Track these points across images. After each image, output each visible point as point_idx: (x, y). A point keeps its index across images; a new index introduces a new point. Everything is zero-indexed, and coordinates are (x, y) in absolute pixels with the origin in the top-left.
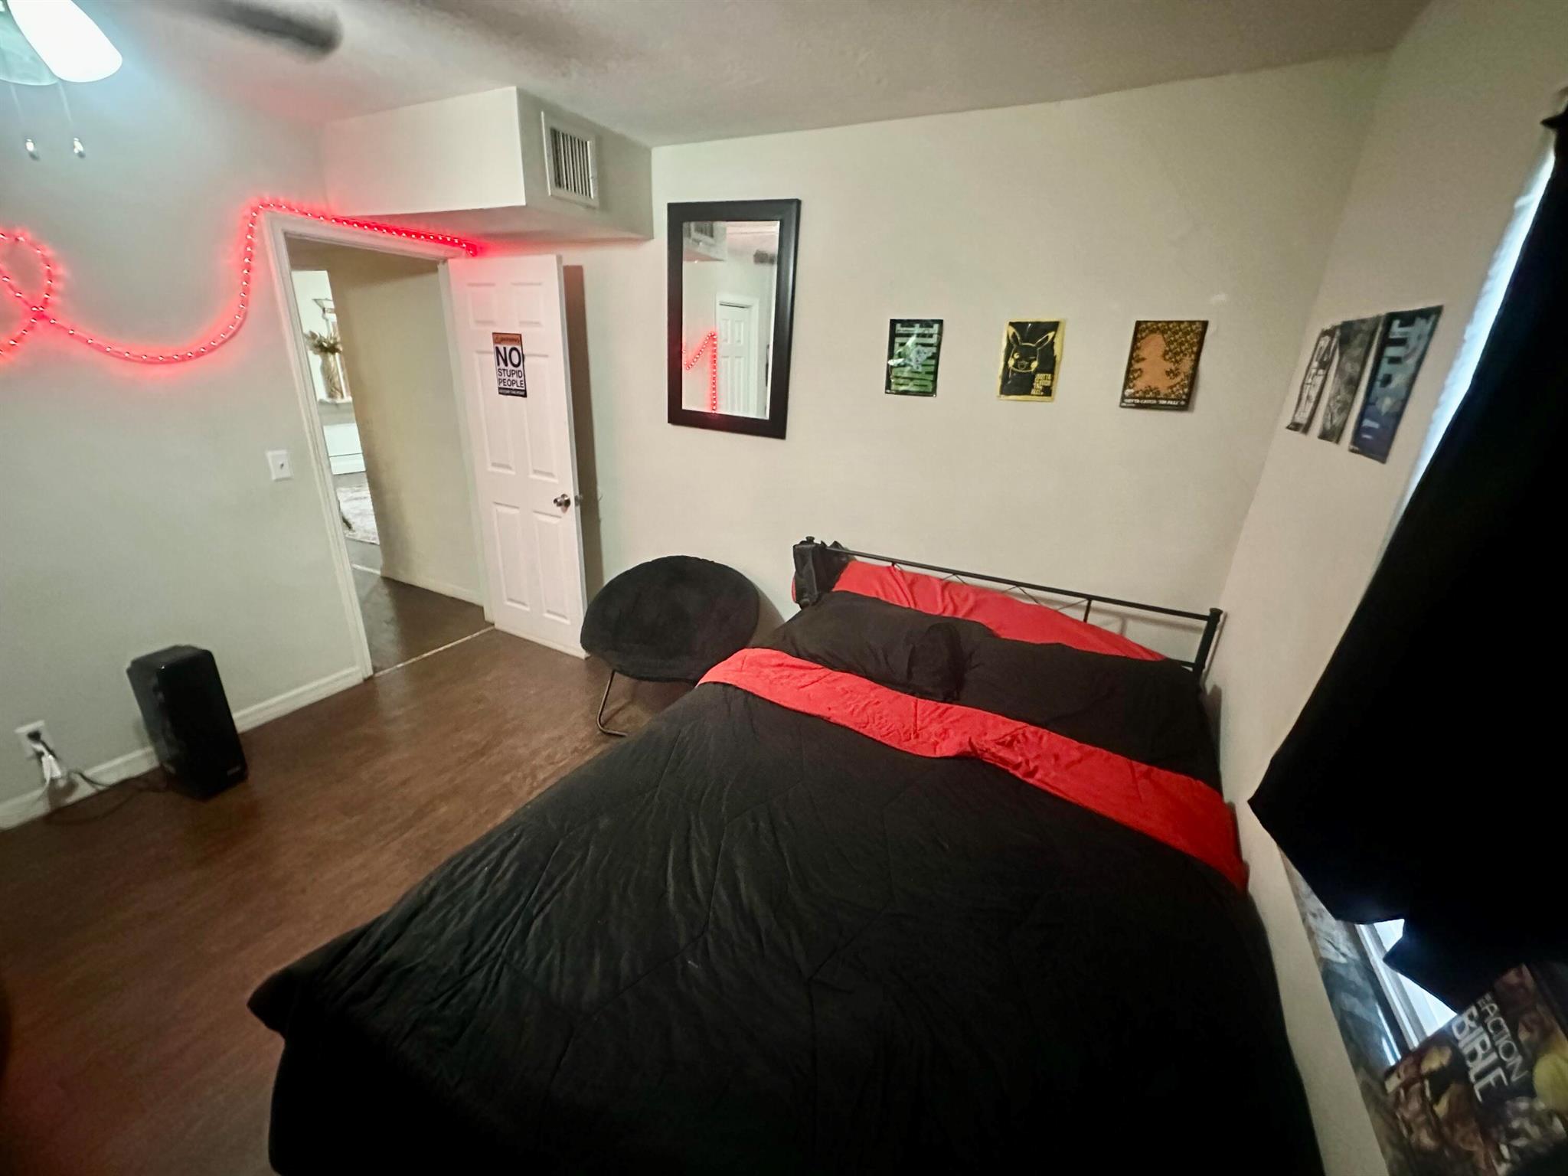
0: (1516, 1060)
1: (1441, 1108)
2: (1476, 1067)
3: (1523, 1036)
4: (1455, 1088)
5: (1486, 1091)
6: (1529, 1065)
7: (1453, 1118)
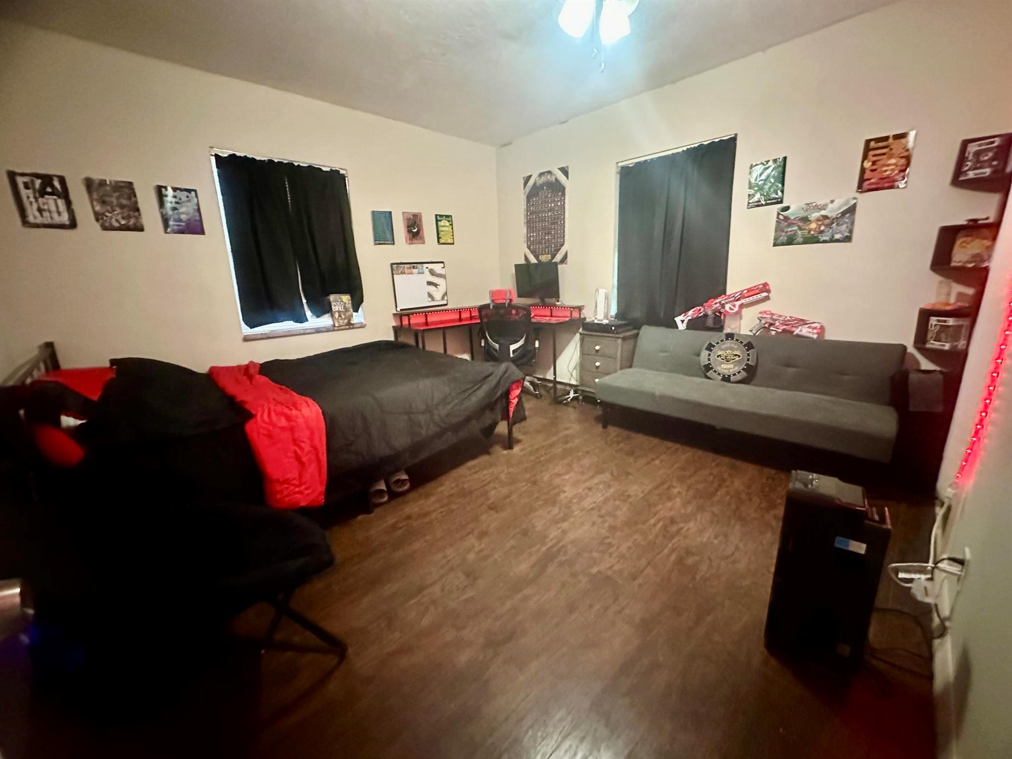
0: (342, 303)
1: (343, 317)
2: (340, 309)
3: (339, 301)
4: (341, 313)
5: (344, 309)
6: (343, 302)
7: (345, 315)
